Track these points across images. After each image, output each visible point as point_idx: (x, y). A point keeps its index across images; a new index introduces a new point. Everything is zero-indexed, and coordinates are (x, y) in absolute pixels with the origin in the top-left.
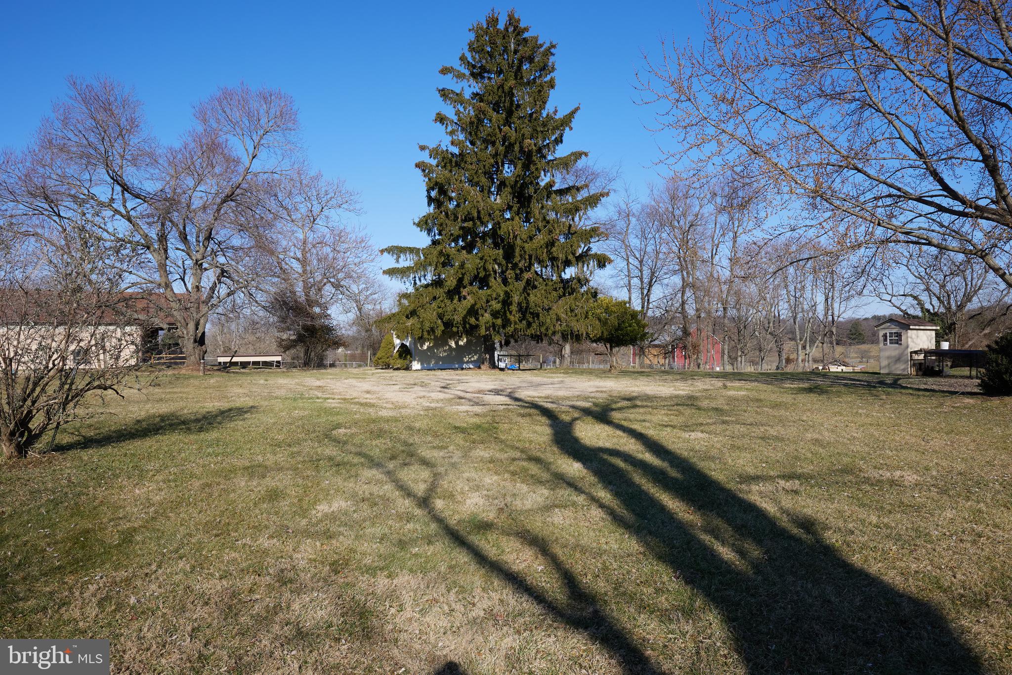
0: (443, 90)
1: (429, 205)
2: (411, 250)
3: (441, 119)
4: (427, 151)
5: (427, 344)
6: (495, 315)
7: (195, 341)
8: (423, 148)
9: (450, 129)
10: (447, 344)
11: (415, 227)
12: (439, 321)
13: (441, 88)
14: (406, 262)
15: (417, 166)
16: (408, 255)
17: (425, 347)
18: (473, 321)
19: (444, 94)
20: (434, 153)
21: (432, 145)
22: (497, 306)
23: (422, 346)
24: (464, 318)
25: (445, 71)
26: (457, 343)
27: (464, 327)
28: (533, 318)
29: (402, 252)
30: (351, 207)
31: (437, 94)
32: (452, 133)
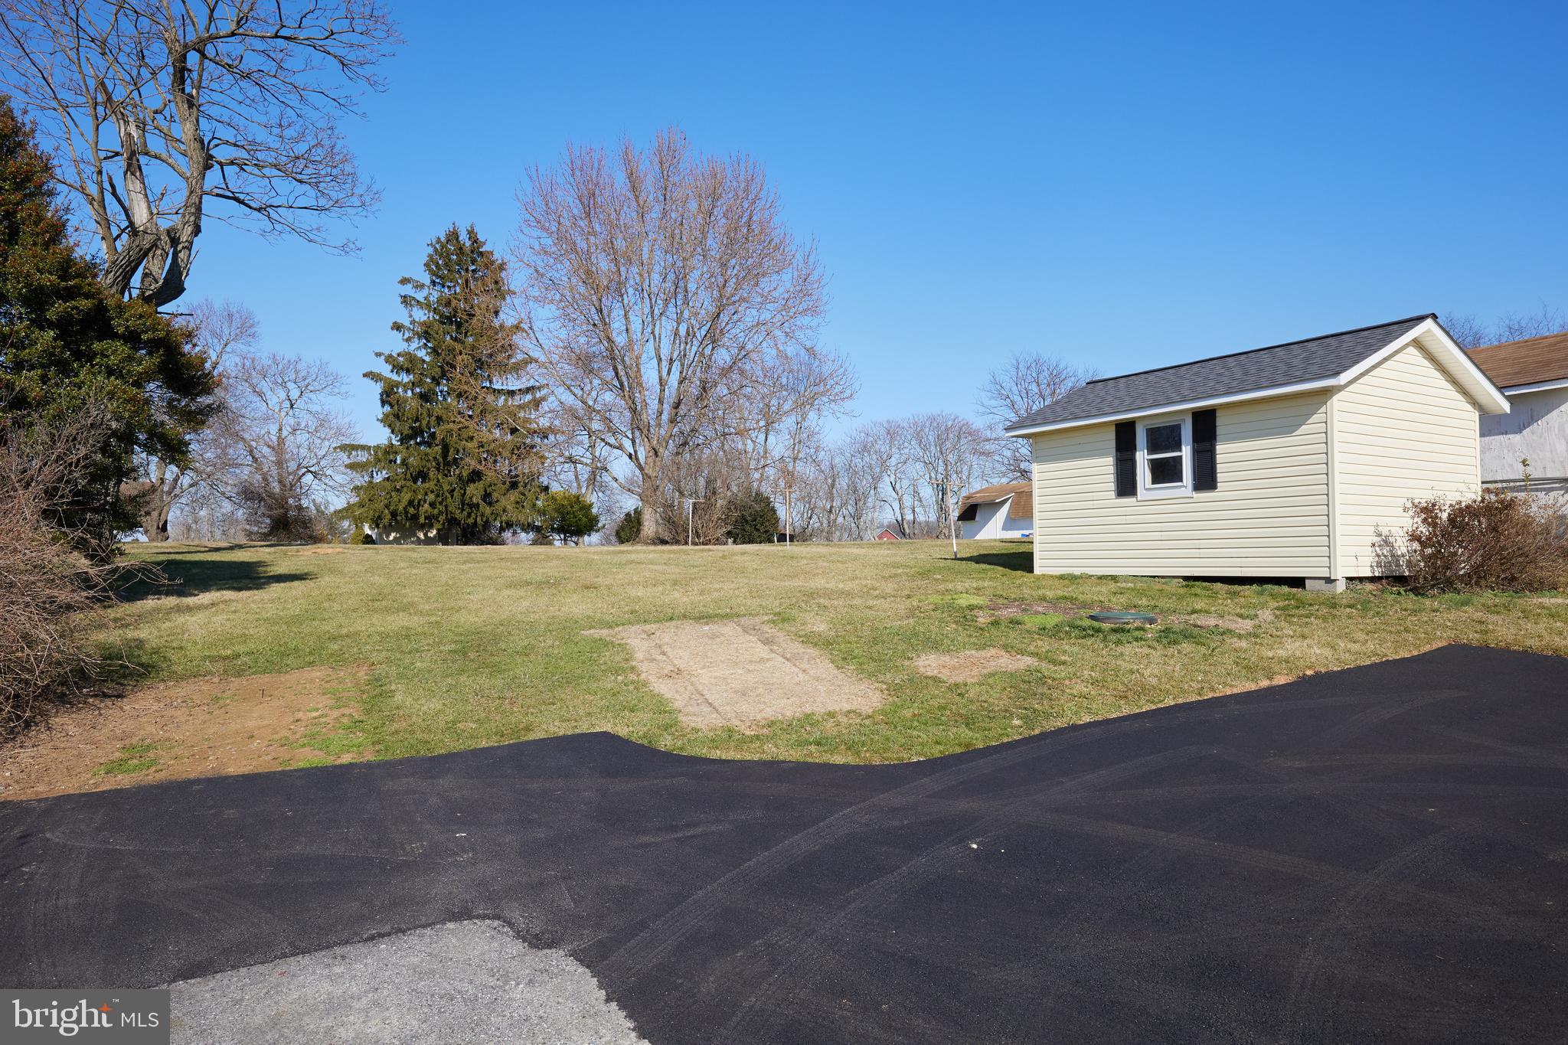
0: (405, 297)
1: (383, 406)
2: (363, 448)
3: (397, 327)
4: (383, 357)
5: (393, 535)
6: (432, 505)
7: (158, 528)
8: (378, 355)
9: (407, 335)
10: (415, 535)
11: (379, 423)
12: (387, 511)
13: (403, 294)
14: (362, 457)
15: (365, 375)
16: (359, 452)
17: (391, 538)
18: (412, 510)
19: (406, 300)
20: (389, 359)
21: (387, 353)
22: (431, 497)
23: (388, 537)
24: (405, 508)
25: (404, 281)
26: (426, 535)
27: (407, 517)
28: (471, 508)
29: (353, 449)
30: (336, 390)
31: (399, 300)
32: (408, 340)
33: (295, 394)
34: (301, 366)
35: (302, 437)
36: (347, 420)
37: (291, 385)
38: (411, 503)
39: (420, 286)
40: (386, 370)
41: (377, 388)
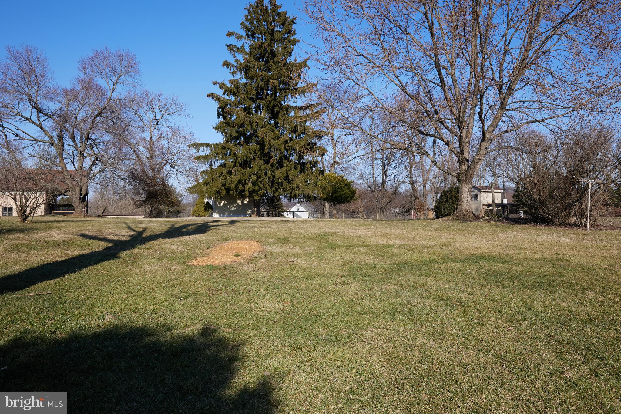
0: (230, 46)
1: (219, 117)
2: (207, 145)
3: (227, 64)
4: (218, 85)
5: (223, 202)
6: (254, 183)
7: (80, 199)
8: (215, 83)
9: (232, 70)
10: (236, 202)
11: (214, 130)
12: (223, 188)
13: (228, 44)
14: (204, 152)
15: (208, 96)
16: (205, 148)
17: (222, 204)
18: (241, 187)
19: (230, 48)
20: (222, 86)
21: (220, 82)
22: (254, 178)
23: (219, 204)
24: (236, 186)
25: (229, 35)
26: (242, 202)
27: (237, 191)
28: (278, 186)
29: (201, 146)
30: (182, 114)
31: (226, 48)
32: (234, 73)
33: (159, 116)
34: (163, 98)
35: (164, 142)
36: (189, 131)
37: (157, 111)
38: (240, 182)
39: (239, 37)
40: (220, 93)
41: (215, 105)
